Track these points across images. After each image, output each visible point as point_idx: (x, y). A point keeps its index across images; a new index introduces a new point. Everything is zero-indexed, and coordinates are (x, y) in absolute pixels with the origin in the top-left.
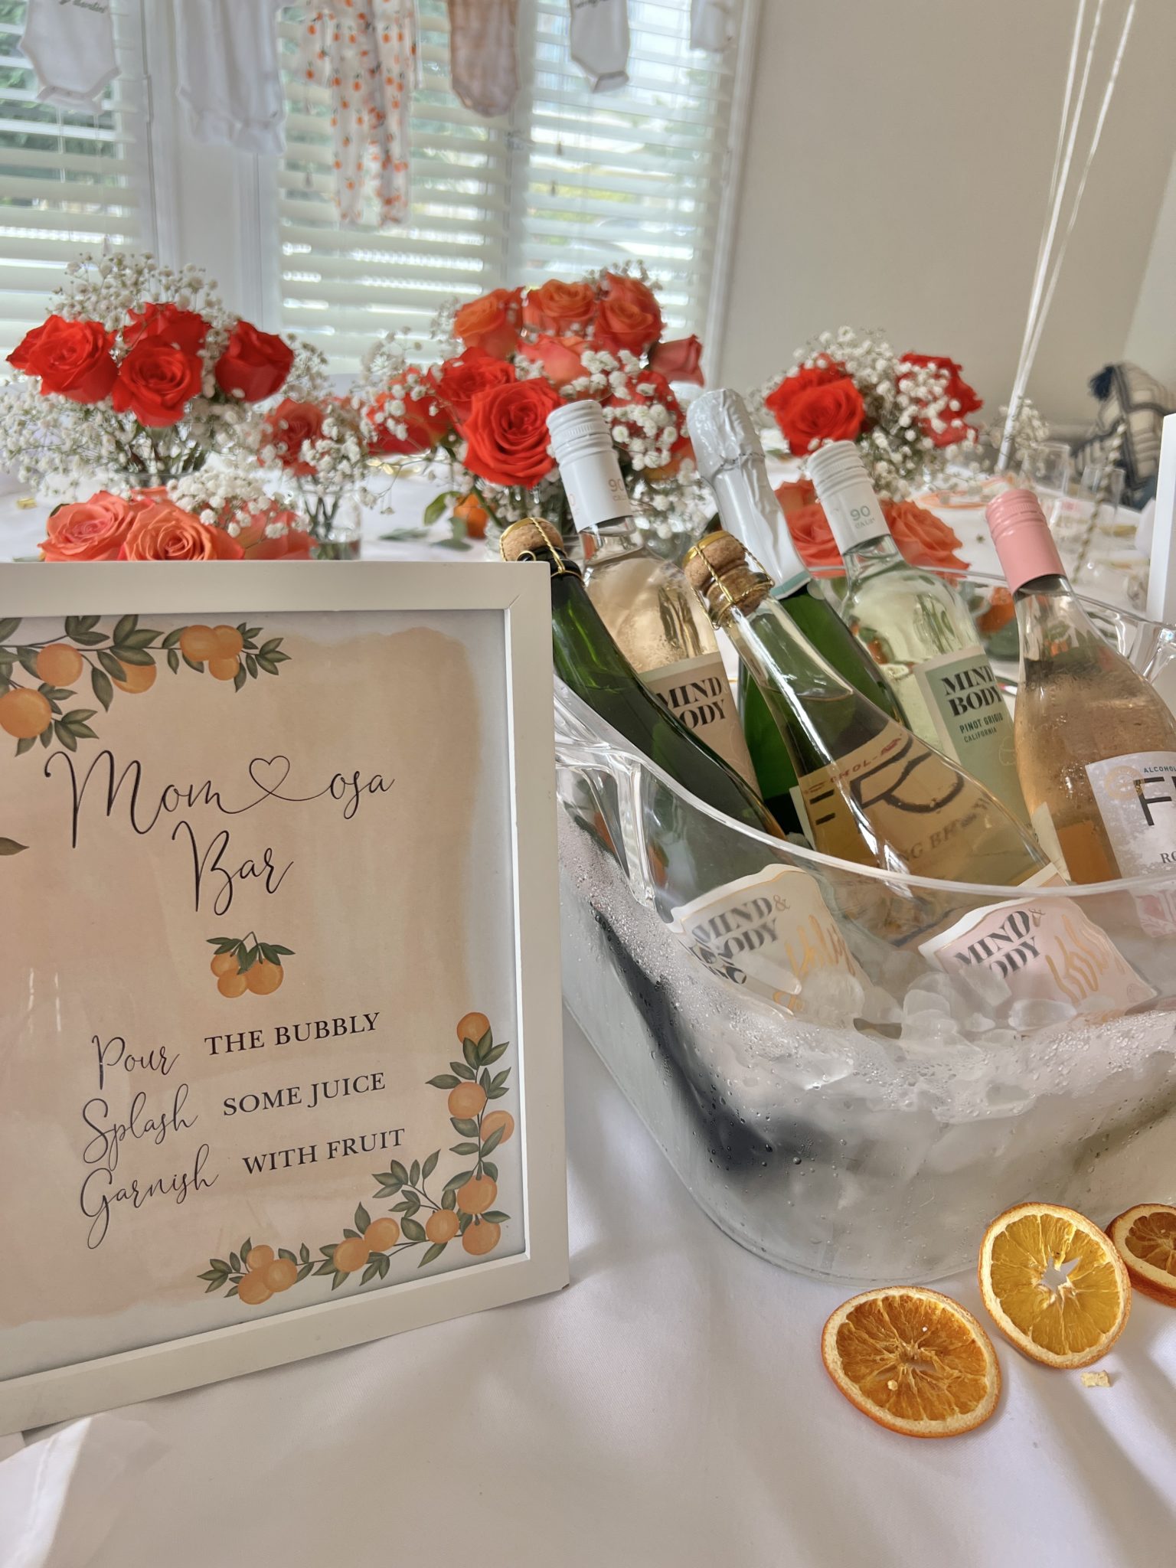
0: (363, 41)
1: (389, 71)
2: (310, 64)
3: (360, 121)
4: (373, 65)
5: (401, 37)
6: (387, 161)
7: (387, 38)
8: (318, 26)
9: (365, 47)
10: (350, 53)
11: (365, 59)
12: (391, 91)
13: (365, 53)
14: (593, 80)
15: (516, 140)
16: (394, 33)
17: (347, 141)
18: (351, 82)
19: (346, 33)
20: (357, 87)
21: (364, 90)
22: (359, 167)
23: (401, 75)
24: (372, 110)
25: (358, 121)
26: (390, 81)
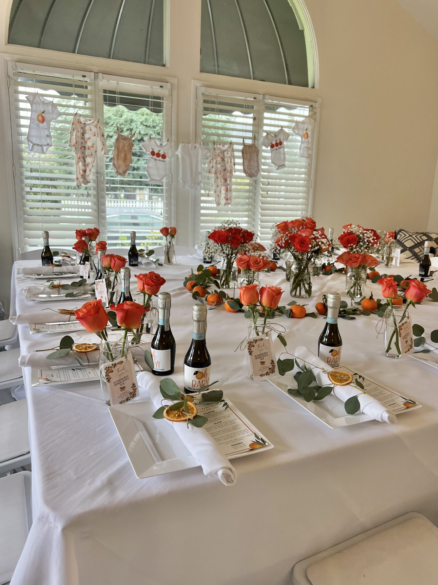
0: (222, 164)
1: (228, 170)
2: (210, 169)
3: (221, 181)
4: (224, 169)
5: (231, 162)
6: (227, 190)
7: (227, 162)
8: (212, 161)
9: (222, 165)
10: (219, 166)
11: (223, 167)
12: (228, 174)
13: (222, 166)
14: (277, 167)
15: (257, 182)
16: (229, 160)
17: (218, 186)
18: (219, 172)
19: (218, 162)
20: (220, 174)
21: (222, 174)
22: (220, 192)
23: (231, 170)
24: (224, 179)
25: (220, 181)
26: (228, 172)
